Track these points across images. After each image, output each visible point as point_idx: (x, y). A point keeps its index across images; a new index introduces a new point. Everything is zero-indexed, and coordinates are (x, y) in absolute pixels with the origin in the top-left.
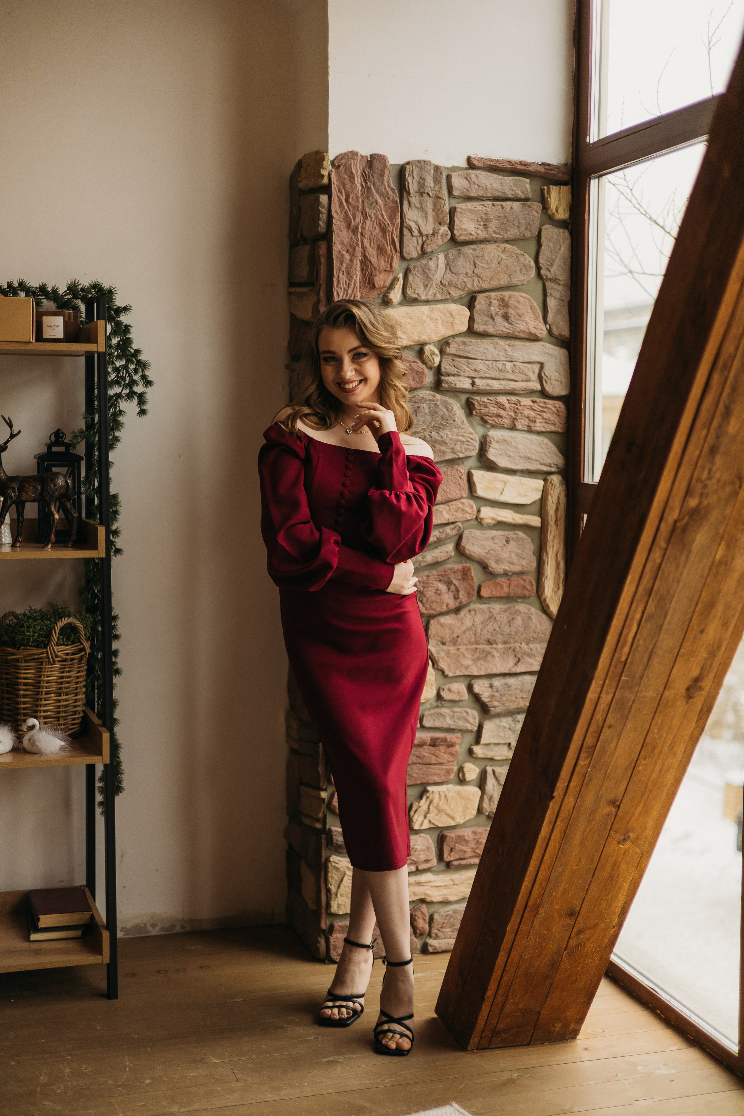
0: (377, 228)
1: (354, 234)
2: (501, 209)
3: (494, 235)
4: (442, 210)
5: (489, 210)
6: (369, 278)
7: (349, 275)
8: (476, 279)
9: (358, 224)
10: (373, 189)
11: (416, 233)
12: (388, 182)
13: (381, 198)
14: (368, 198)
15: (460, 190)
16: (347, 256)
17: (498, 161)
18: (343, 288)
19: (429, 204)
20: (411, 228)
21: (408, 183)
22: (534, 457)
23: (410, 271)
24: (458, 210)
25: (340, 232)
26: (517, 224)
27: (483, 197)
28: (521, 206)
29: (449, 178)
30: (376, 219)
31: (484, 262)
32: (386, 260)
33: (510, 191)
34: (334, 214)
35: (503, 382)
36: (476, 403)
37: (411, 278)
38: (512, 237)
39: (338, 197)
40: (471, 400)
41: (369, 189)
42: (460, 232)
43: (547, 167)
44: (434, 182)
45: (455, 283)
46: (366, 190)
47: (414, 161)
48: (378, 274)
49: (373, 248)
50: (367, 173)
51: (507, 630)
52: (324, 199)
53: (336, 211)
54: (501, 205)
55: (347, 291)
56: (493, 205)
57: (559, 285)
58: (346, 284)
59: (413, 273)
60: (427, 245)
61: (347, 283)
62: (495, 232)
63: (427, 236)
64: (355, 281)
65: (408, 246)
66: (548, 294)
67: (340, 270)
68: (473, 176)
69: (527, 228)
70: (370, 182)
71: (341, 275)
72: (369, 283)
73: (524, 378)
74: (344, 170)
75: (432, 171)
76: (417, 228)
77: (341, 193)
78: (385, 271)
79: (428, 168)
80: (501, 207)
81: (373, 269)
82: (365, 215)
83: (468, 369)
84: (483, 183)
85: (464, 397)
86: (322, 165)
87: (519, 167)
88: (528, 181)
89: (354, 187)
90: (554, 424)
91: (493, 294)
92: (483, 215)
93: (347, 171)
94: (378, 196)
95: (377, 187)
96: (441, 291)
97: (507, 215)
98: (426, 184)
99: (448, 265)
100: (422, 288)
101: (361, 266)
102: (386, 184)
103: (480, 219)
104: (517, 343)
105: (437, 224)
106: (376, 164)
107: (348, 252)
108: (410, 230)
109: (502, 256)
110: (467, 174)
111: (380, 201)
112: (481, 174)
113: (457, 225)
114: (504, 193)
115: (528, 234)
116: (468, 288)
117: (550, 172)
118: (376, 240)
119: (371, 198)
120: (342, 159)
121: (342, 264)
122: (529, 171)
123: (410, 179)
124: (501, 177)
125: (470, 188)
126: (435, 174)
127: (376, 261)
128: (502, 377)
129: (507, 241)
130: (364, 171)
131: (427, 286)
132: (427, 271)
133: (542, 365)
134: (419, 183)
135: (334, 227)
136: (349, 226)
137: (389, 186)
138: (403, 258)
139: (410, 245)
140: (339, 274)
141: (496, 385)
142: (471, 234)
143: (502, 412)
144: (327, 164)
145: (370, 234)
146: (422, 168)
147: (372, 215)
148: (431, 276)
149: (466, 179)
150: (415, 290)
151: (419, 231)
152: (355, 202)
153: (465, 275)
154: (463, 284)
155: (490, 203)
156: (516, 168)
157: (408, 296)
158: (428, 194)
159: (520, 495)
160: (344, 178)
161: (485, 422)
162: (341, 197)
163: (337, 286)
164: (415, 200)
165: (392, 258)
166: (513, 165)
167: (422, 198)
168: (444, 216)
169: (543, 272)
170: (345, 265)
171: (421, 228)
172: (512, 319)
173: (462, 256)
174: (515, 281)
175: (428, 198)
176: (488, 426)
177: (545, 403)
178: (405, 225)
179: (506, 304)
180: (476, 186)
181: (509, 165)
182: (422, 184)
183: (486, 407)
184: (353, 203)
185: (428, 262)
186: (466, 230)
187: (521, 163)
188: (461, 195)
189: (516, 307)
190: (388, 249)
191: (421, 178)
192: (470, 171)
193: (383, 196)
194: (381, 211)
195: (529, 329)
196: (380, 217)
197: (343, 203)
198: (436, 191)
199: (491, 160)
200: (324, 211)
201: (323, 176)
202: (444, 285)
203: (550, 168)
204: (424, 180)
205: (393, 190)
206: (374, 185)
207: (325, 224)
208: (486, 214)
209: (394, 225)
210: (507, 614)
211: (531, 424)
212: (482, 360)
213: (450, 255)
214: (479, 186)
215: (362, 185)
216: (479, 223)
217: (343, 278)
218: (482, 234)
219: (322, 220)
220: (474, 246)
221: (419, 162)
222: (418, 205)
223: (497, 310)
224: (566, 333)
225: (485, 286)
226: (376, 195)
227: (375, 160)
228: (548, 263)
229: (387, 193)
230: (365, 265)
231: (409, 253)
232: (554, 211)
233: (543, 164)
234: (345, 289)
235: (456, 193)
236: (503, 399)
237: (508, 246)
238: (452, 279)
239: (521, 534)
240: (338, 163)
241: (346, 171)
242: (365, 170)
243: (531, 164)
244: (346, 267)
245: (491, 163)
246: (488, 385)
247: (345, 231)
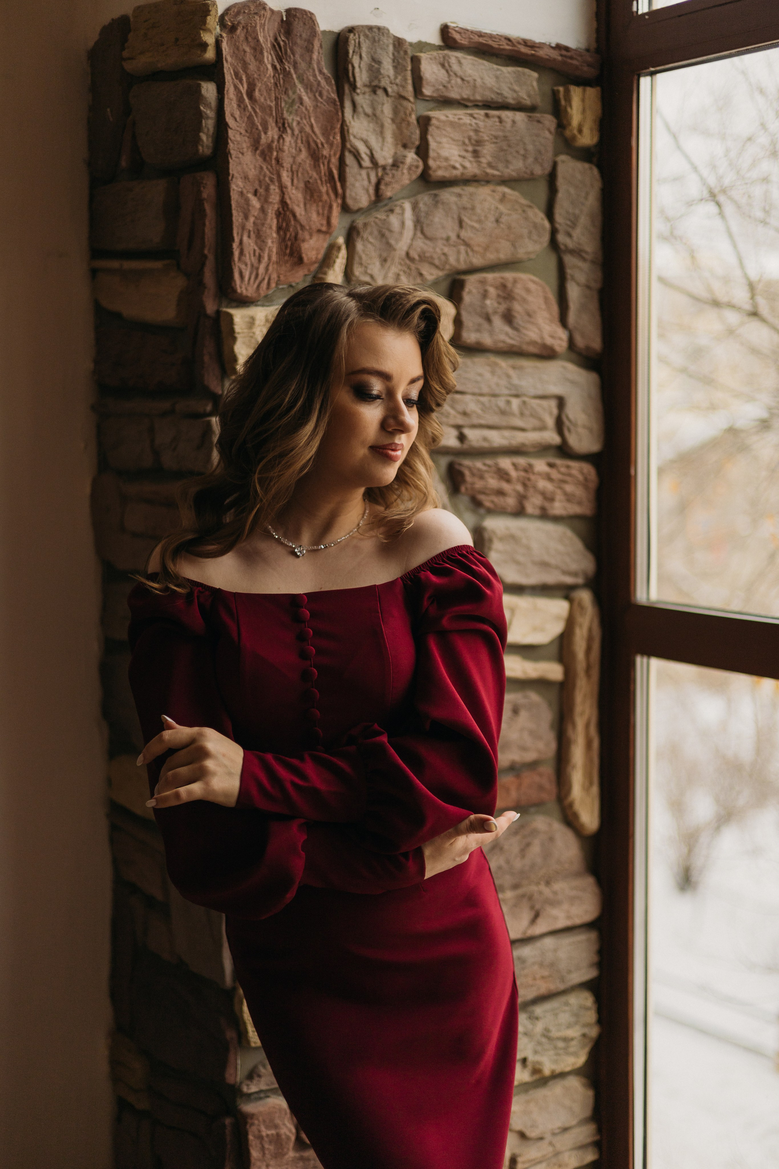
0: (303, 149)
1: (265, 159)
2: (498, 124)
3: (490, 171)
4: (408, 122)
5: (481, 124)
6: (292, 244)
7: (260, 237)
8: (462, 248)
9: (272, 141)
10: (294, 76)
11: (366, 162)
12: (318, 63)
13: (307, 93)
14: (286, 93)
15: (434, 86)
16: (255, 203)
17: (491, 36)
18: (249, 263)
19: (387, 110)
20: (358, 151)
21: (353, 67)
22: (552, 561)
23: (358, 233)
24: (434, 121)
25: (240, 155)
26: (522, 152)
27: (468, 100)
28: (526, 120)
29: (416, 61)
30: (301, 132)
31: (475, 218)
32: (321, 211)
33: (510, 92)
34: (229, 120)
35: (507, 433)
36: (467, 473)
37: (359, 246)
38: (514, 174)
39: (236, 87)
40: (457, 467)
41: (287, 74)
42: (438, 163)
43: (564, 53)
44: (395, 68)
45: (432, 257)
46: (281, 76)
47: (362, 26)
48: (307, 237)
49: (297, 188)
50: (282, 43)
51: (518, 864)
52: (209, 90)
53: (232, 115)
54: (499, 117)
55: (257, 269)
56: (487, 115)
57: (584, 260)
58: (254, 255)
59: (362, 237)
60: (387, 185)
61: (257, 254)
62: (490, 165)
63: (384, 168)
64: (270, 250)
65: (353, 185)
66: (569, 277)
67: (243, 228)
68: (453, 61)
69: (536, 159)
70: (289, 62)
71: (245, 238)
72: (291, 254)
73: (536, 423)
74: (243, 35)
75: (391, 48)
76: (368, 152)
77: (241, 81)
78: (319, 231)
79: (385, 41)
80: (497, 120)
81: (299, 228)
82: (283, 127)
83: (452, 412)
84: (470, 76)
85: (444, 461)
86: (204, 23)
87: (524, 49)
88: (535, 75)
89: (262, 69)
90: (580, 503)
91: (490, 276)
92: (472, 134)
93: (250, 39)
94: (302, 90)
95: (301, 71)
96: (408, 271)
97: (508, 134)
98: (382, 71)
99: (418, 223)
100: (378, 264)
101: (278, 221)
102: (315, 66)
103: (467, 141)
104: (527, 364)
105: (400, 147)
106: (298, 27)
107: (255, 193)
108: (357, 156)
109: (502, 208)
110: (444, 57)
111: (305, 98)
112: (465, 58)
113: (434, 150)
114: (501, 94)
115: (538, 171)
116: (451, 265)
117: (570, 61)
118: (302, 174)
119: (290, 93)
120: (238, 13)
121: (246, 217)
122: (538, 57)
123: (356, 60)
124: (495, 66)
125: (449, 82)
126: (396, 54)
127: (303, 213)
128: (504, 423)
129: (504, 182)
130: (276, 39)
131: (385, 260)
132: (387, 233)
133: (561, 402)
134: (370, 68)
135: (231, 145)
136: (255, 144)
137: (321, 72)
138: (345, 208)
139: (357, 184)
140: (242, 236)
141: (497, 439)
142: (454, 168)
143: (505, 486)
144: (212, 21)
145: (291, 160)
146: (374, 41)
147: (295, 124)
148: (392, 242)
149: (443, 66)
150: (366, 267)
151: (372, 157)
152: (265, 100)
153: (445, 242)
154: (443, 258)
155: (482, 112)
156: (519, 52)
157: (354, 278)
158: (385, 90)
159: (535, 629)
160: (245, 52)
161: (476, 503)
162: (241, 88)
163: (240, 259)
164: (363, 100)
165: (331, 207)
166: (514, 45)
167: (375, 97)
168: (412, 133)
169: (561, 238)
170: (252, 219)
171: (374, 153)
172: (519, 320)
173: (440, 206)
174: (521, 253)
175: (385, 97)
176: (482, 511)
177: (568, 467)
178: (348, 146)
179: (509, 295)
180: (459, 81)
181: (508, 44)
182: (375, 71)
183: (482, 477)
184: (262, 100)
185: (388, 216)
186: (447, 159)
187: (526, 43)
188: (435, 95)
189: (524, 300)
190: (324, 189)
191: (373, 59)
192: (446, 52)
193: (311, 90)
194: (310, 118)
195: (542, 338)
196: (308, 129)
197: (244, 100)
198: (397, 85)
199: (480, 35)
200: (210, 113)
201: (204, 46)
202: (412, 260)
203: (569, 54)
204: (379, 63)
205: (326, 79)
206: (295, 67)
207: (210, 139)
208: (476, 131)
209: (331, 145)
210: (518, 837)
211: (547, 505)
212: (474, 394)
213: (421, 205)
214: (463, 80)
215: (274, 67)
216: (465, 147)
217: (250, 244)
218: (471, 168)
219: (206, 130)
220: (457, 190)
221: (370, 28)
222: (369, 111)
223: (496, 305)
224: (596, 344)
225: (477, 261)
226: (300, 87)
227: (297, 19)
228: (569, 223)
229: (319, 84)
230: (283, 220)
231: (355, 200)
232: (575, 132)
233: (559, 47)
234: (252, 266)
235: (427, 91)
236: (505, 463)
237: (507, 190)
238: (425, 248)
239: (534, 697)
240: (231, 22)
241: (247, 39)
242: (279, 39)
243: (541, 46)
244: (254, 223)
245: (481, 40)
246: (485, 439)
247: (250, 153)
